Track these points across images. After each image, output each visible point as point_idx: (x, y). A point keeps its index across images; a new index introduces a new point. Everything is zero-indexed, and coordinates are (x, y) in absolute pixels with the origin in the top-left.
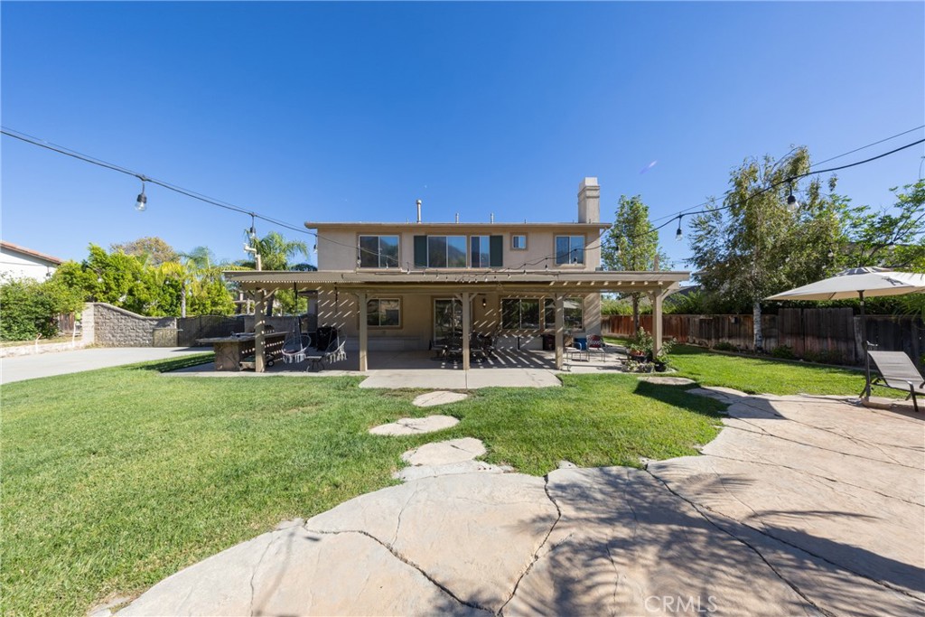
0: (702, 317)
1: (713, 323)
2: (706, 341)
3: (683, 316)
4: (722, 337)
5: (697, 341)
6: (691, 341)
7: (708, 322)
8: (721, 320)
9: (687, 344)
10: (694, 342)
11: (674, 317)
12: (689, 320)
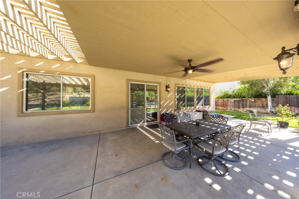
0: (235, 99)
1: (241, 102)
2: (237, 109)
3: (225, 99)
4: (246, 107)
5: (233, 109)
6: (229, 109)
7: (239, 102)
8: (245, 100)
9: (227, 110)
10: (231, 110)
11: (220, 100)
12: (228, 100)
